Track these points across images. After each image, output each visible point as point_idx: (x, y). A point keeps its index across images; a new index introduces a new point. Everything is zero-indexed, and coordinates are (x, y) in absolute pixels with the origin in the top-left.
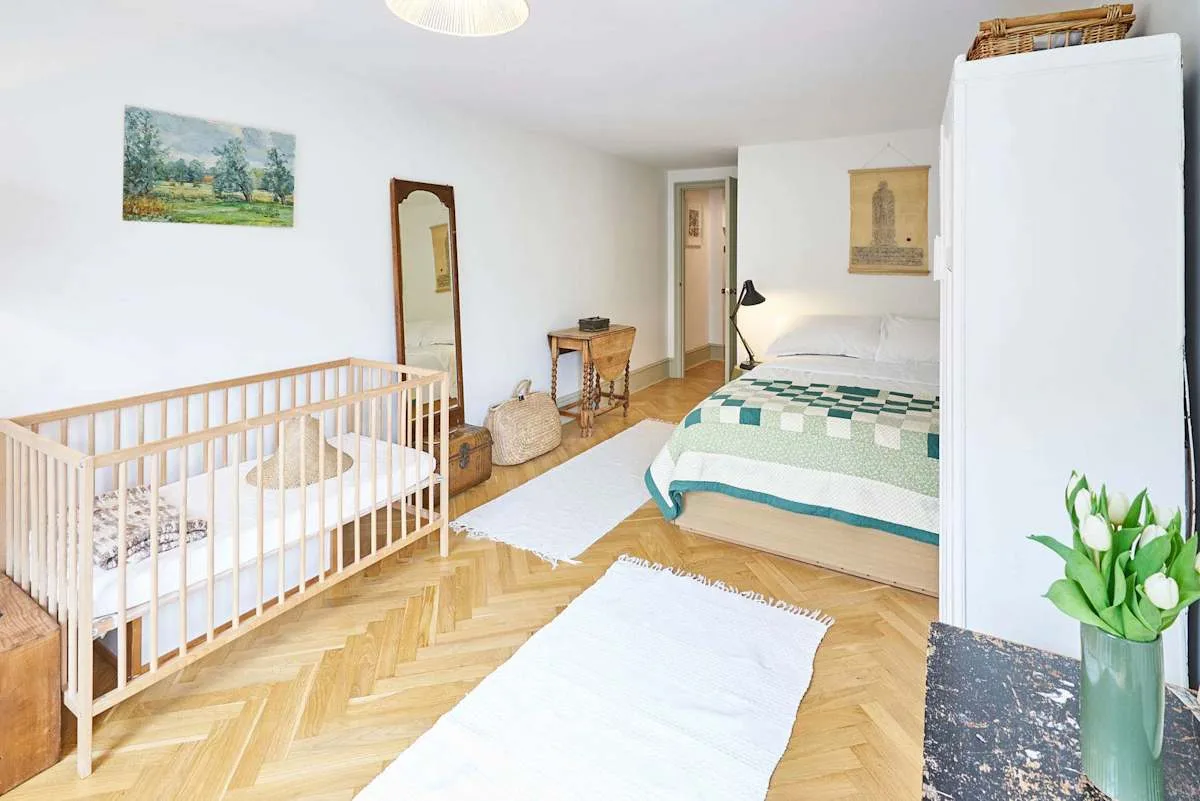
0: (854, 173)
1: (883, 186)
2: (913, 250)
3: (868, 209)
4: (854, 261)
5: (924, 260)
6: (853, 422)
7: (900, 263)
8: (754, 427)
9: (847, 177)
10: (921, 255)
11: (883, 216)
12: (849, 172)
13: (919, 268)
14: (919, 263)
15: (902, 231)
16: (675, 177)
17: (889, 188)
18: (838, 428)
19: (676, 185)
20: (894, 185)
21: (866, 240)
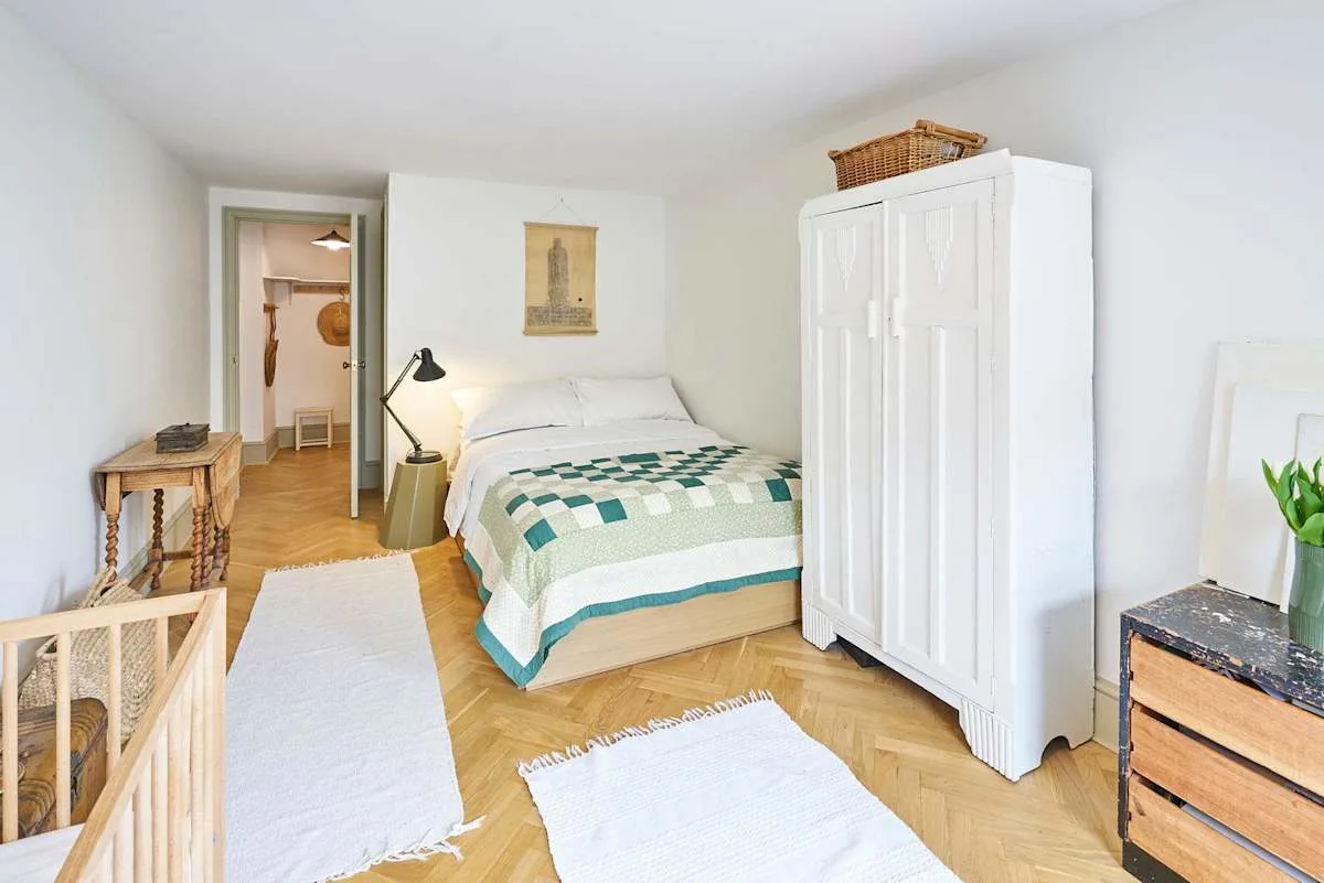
0: (530, 226)
1: (557, 243)
2: (583, 310)
3: (543, 267)
4: (529, 322)
5: (592, 320)
6: (710, 487)
7: (571, 323)
8: (620, 523)
9: (523, 229)
10: (590, 315)
11: (557, 274)
12: (525, 224)
13: (585, 328)
14: (588, 323)
15: (573, 292)
16: (222, 197)
17: (563, 245)
18: (699, 497)
19: (226, 210)
20: (568, 243)
21: (542, 300)
